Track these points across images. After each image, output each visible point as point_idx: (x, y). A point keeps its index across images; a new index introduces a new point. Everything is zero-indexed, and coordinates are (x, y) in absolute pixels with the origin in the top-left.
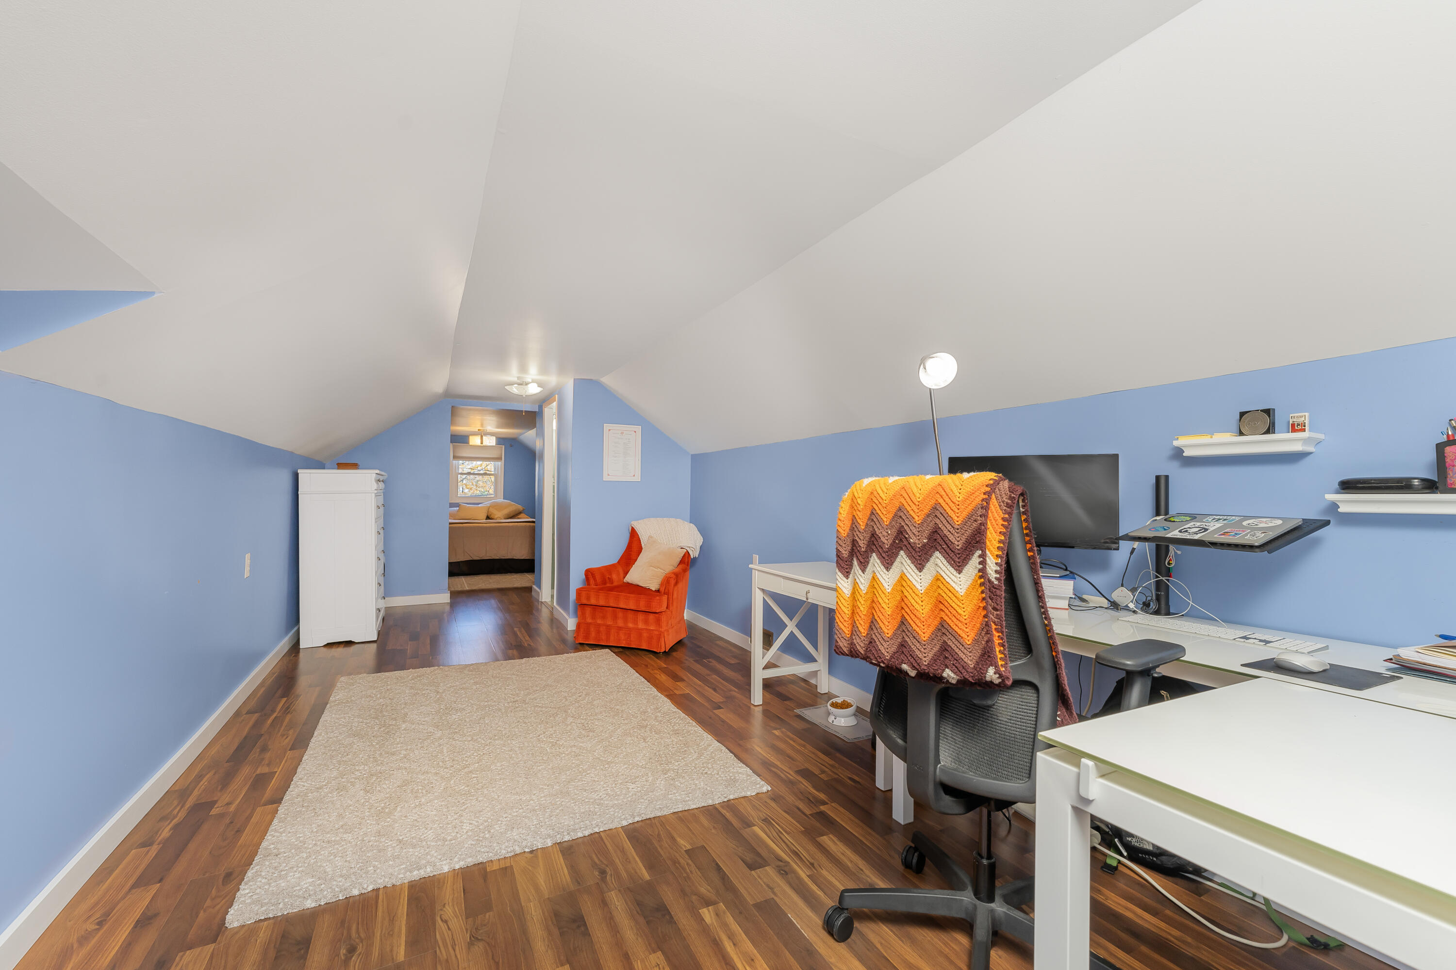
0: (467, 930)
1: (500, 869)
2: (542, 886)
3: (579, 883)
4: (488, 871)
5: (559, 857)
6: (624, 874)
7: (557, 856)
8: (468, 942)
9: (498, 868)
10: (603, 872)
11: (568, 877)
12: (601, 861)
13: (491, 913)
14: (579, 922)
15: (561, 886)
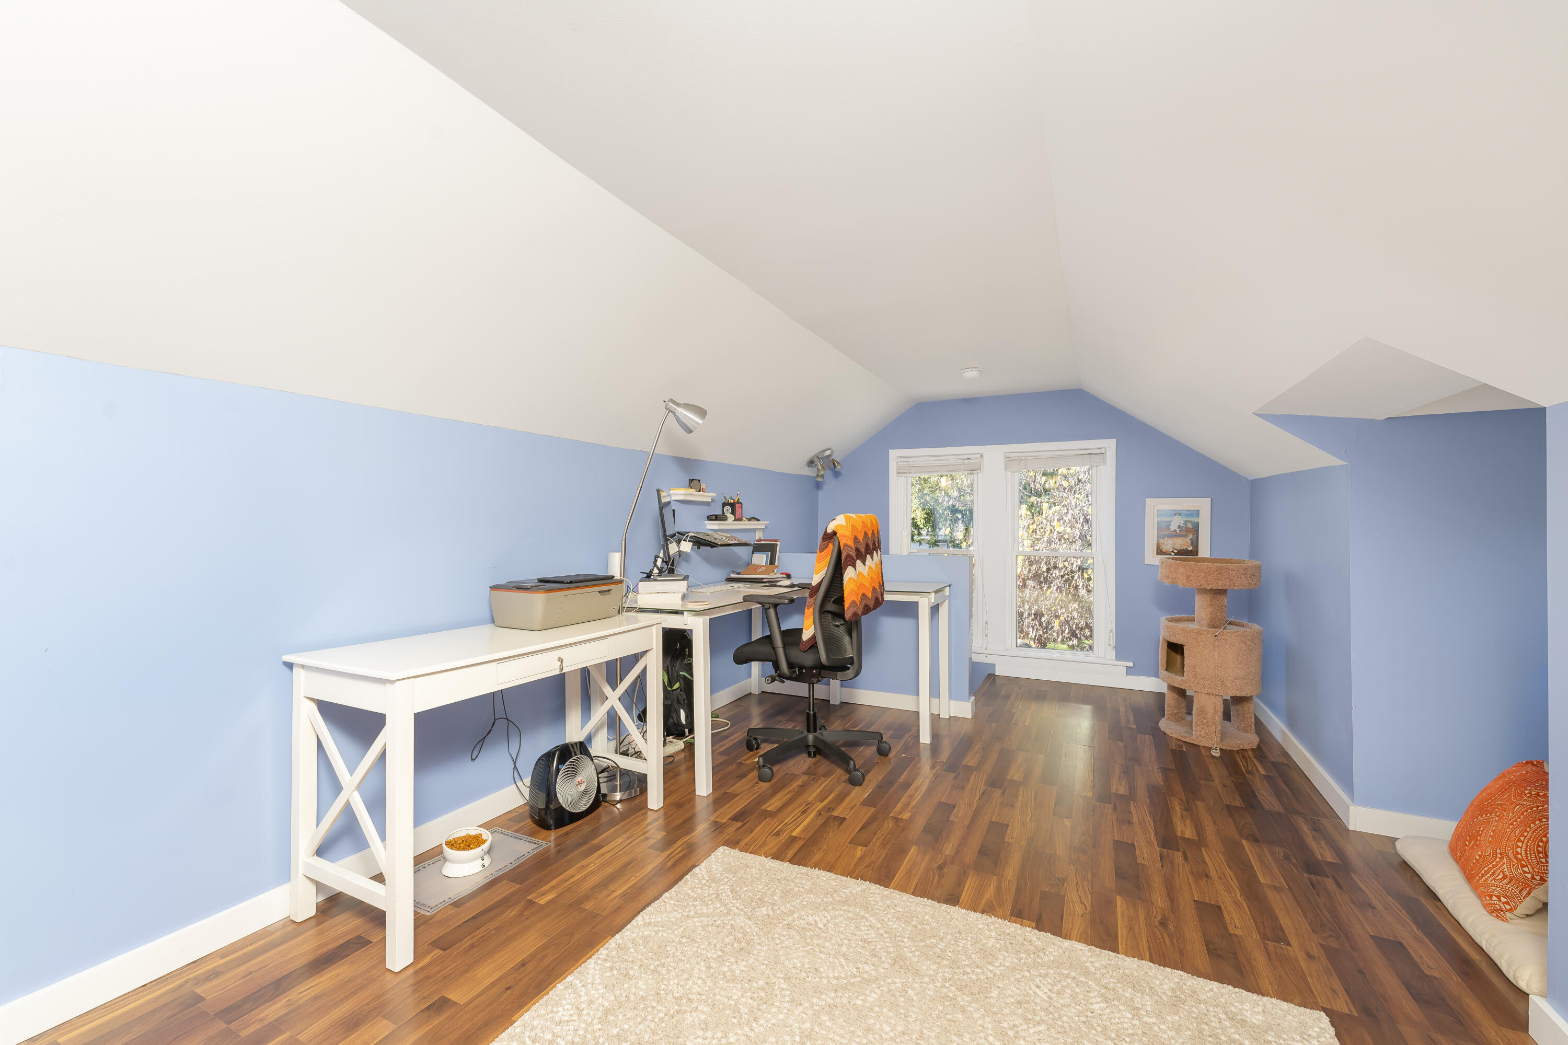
0: (1066, 889)
1: (1023, 919)
2: (994, 885)
3: (964, 872)
4: (1035, 923)
5: (965, 898)
6: (927, 858)
7: (965, 901)
8: (1066, 881)
9: (1024, 920)
10: (940, 868)
11: (969, 880)
12: (934, 875)
13: (1043, 889)
14: (983, 852)
15: (979, 877)
